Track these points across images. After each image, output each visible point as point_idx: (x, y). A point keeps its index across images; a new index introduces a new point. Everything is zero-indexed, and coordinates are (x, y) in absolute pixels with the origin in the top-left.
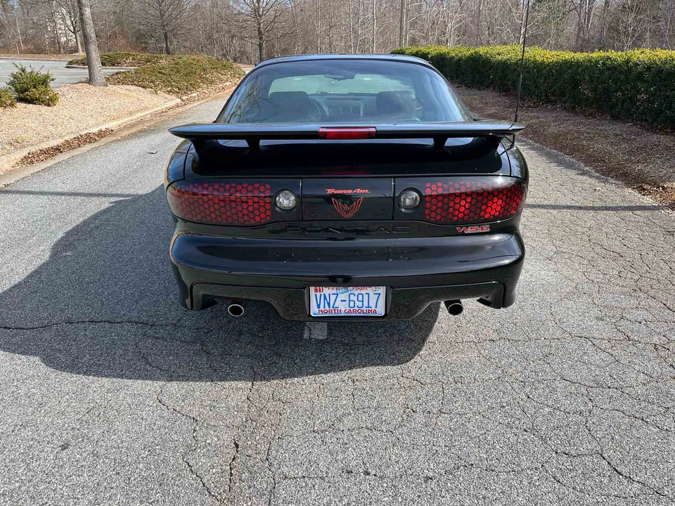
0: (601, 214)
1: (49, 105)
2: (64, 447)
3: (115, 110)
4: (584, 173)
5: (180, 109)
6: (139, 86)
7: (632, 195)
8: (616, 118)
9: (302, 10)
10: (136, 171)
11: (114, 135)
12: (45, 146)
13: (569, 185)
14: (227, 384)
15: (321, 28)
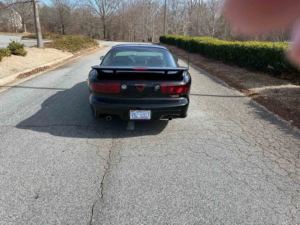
0: (226, 98)
1: (23, 56)
2: (63, 151)
3: (49, 58)
4: (224, 85)
5: (74, 59)
6: (57, 49)
7: (238, 93)
8: (240, 66)
9: (123, 17)
10: (63, 82)
11: (50, 68)
12: (25, 72)
13: (218, 89)
14: (106, 139)
15: (131, 25)
